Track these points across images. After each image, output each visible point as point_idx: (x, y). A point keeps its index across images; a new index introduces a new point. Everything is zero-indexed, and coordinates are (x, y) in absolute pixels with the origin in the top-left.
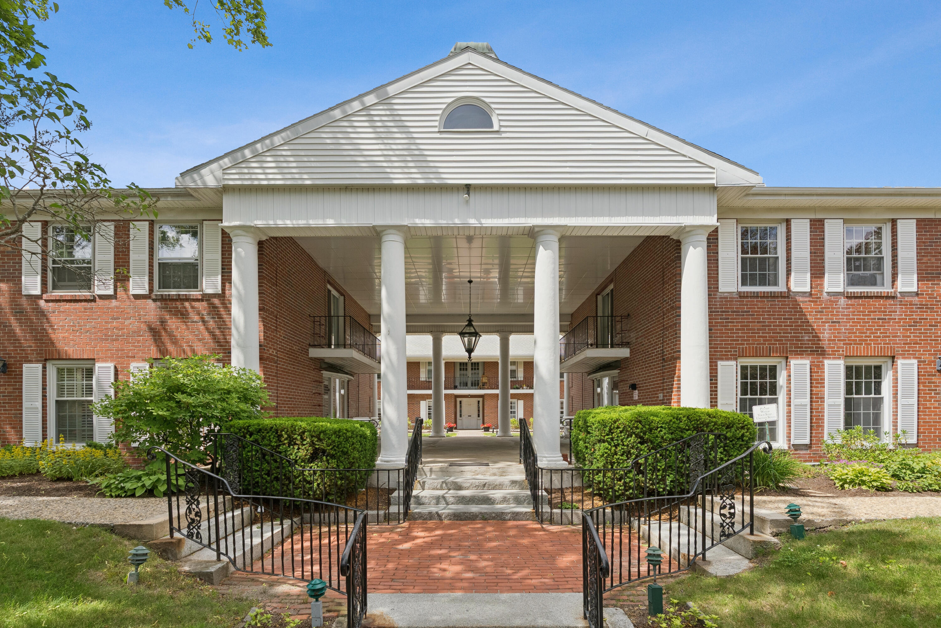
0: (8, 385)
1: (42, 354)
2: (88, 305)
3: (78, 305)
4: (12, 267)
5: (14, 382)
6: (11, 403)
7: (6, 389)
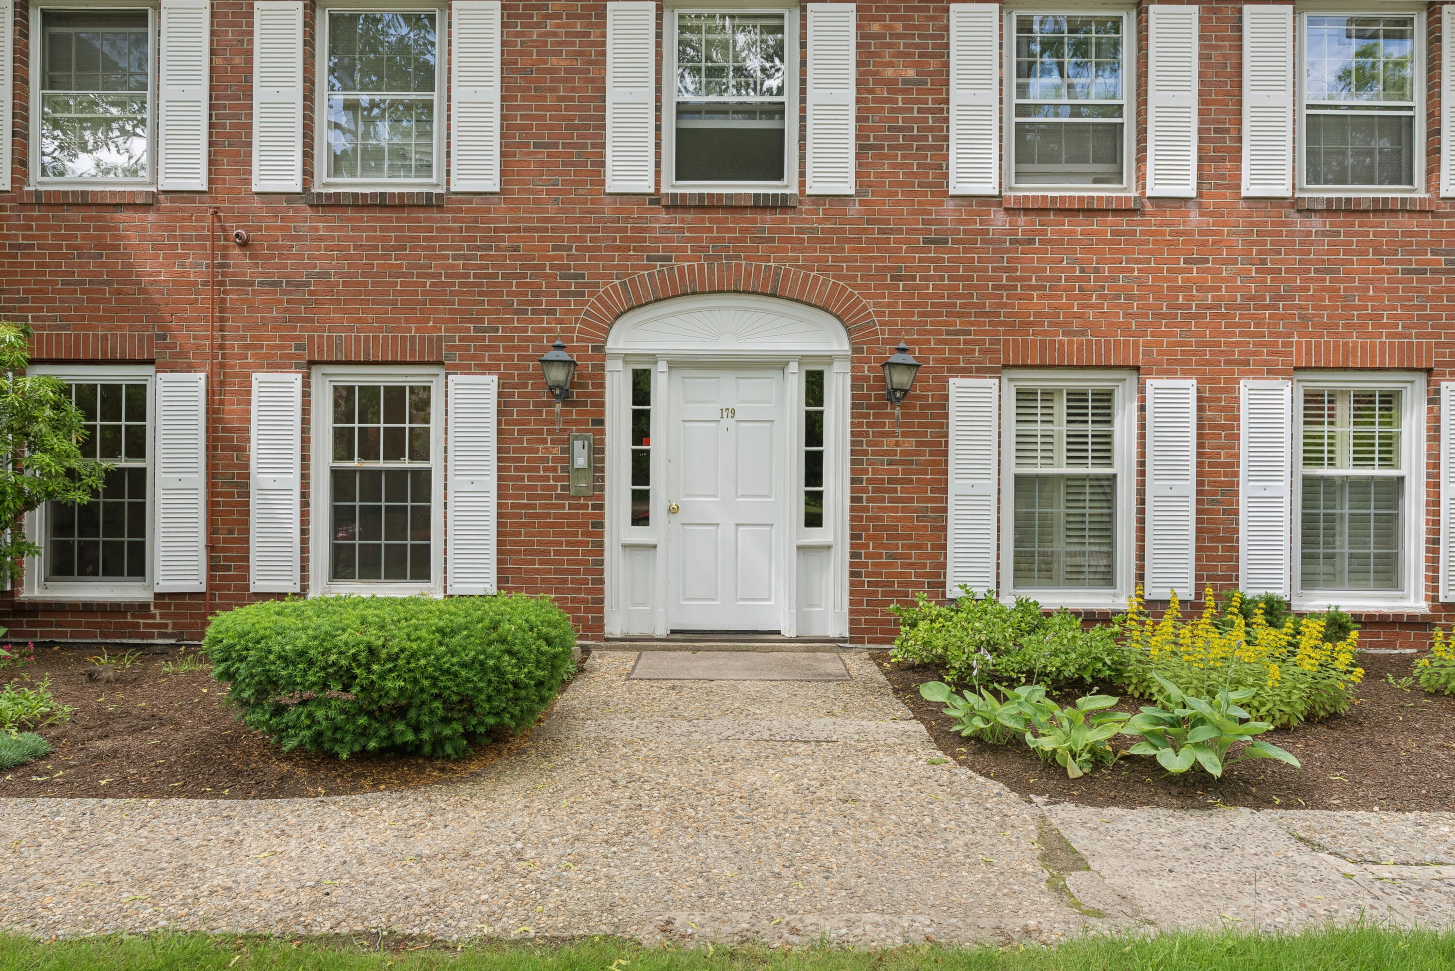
0: (904, 434)
1: (997, 351)
2: (1124, 223)
3: (1095, 224)
4: (915, 120)
5: (920, 425)
6: (910, 481)
7: (897, 444)
